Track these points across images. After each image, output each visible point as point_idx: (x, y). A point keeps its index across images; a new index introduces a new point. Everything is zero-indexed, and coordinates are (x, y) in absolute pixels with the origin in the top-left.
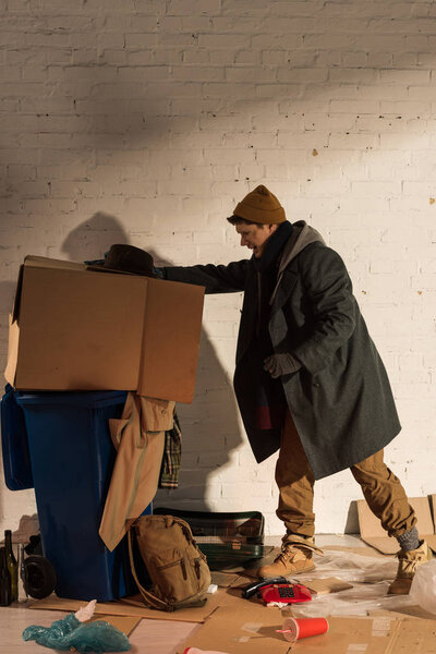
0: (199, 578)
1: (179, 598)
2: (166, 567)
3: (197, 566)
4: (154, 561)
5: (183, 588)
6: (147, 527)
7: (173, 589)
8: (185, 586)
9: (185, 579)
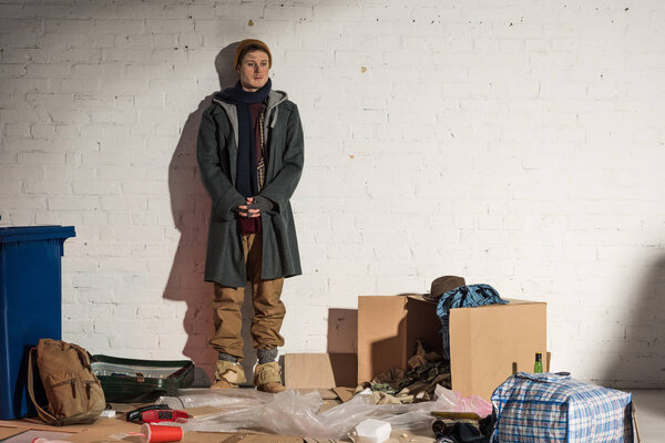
0: (89, 398)
1: (68, 414)
2: (58, 385)
3: (88, 388)
4: (48, 380)
5: (72, 405)
6: (45, 349)
7: (62, 406)
8: (74, 405)
9: (74, 397)
